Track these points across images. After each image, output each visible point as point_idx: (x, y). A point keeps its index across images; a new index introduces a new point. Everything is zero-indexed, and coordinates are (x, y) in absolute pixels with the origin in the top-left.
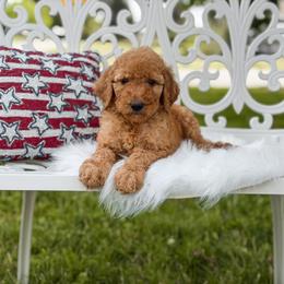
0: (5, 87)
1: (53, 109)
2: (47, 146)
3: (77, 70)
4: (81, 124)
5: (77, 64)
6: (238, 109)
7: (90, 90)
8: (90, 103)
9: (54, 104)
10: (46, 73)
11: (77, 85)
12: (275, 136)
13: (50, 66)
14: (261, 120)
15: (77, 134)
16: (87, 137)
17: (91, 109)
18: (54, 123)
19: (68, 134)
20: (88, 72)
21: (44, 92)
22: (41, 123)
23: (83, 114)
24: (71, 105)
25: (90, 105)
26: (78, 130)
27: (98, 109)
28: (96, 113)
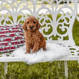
0: (1, 36)
1: (12, 40)
2: (12, 49)
3: (17, 30)
4: (19, 43)
5: (17, 28)
6: (55, 36)
7: (21, 34)
8: (21, 37)
9: (12, 39)
10: (10, 32)
11: (17, 34)
12: (64, 42)
13: (11, 30)
14: (61, 38)
15: (18, 45)
16: (20, 46)
17: (21, 39)
18: (13, 44)
19: (16, 46)
20: (20, 30)
21: (10, 36)
22: (10, 44)
23: (19, 41)
24: (16, 39)
25: (21, 38)
26: (18, 44)
27: (22, 39)
28: (22, 40)
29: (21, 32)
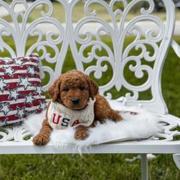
1: (12, 99)
2: (9, 120)
3: (25, 71)
4: (28, 105)
5: (25, 67)
7: (33, 83)
8: (32, 91)
9: (13, 96)
10: (7, 77)
11: (25, 82)
12: (140, 105)
13: (10, 71)
14: (132, 95)
15: (26, 111)
16: (32, 112)
17: (34, 95)
18: (13, 107)
19: (21, 113)
20: (32, 71)
21: (6, 89)
22: (5, 108)
23: (30, 99)
24: (23, 95)
25: (33, 93)
26: (27, 109)
27: (38, 94)
28: (37, 97)
29: (35, 76)
